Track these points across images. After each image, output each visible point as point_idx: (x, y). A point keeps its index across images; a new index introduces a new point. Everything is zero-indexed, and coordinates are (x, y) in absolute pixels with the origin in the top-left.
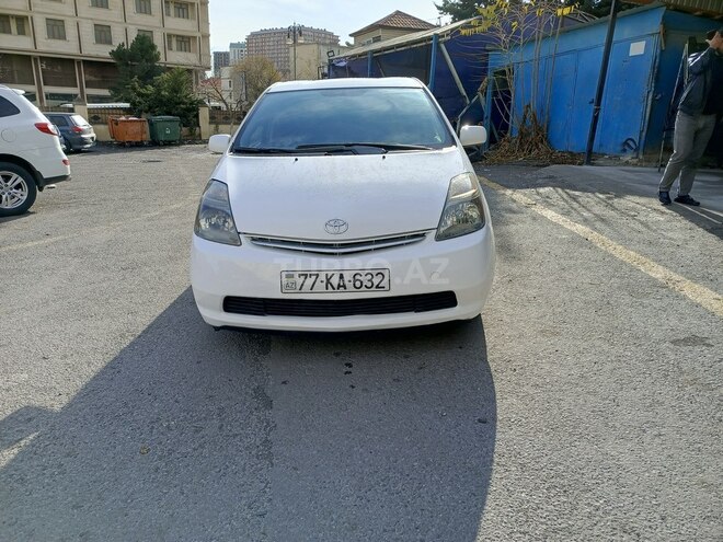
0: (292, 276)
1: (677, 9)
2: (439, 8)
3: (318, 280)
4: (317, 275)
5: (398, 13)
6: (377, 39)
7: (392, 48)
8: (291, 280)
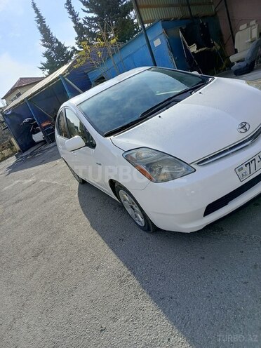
0: (242, 168)
1: (165, 20)
2: (41, 68)
3: (257, 162)
4: (254, 159)
5: (21, 79)
6: (19, 95)
7: (37, 91)
8: (242, 171)
